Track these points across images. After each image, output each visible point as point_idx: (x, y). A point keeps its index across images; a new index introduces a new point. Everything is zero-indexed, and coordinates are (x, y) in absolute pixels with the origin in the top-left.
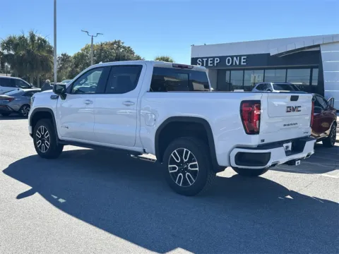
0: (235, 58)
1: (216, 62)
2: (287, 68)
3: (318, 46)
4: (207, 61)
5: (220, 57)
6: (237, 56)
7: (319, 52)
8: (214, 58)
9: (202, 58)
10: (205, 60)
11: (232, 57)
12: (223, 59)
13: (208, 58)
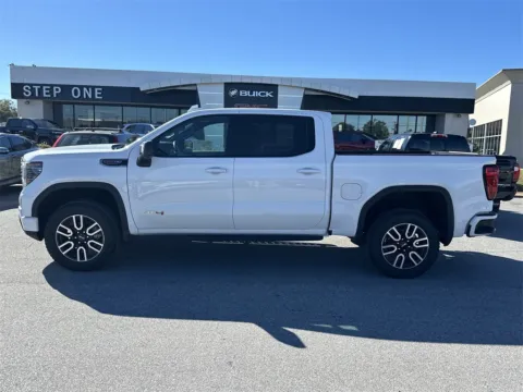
0: (85, 89)
1: (55, 92)
2: (151, 107)
3: (195, 85)
4: (40, 91)
5: (62, 86)
6: (88, 87)
7: (196, 92)
8: (52, 86)
9: (31, 85)
10: (37, 87)
11: (81, 87)
12: (66, 89)
13: (42, 85)
